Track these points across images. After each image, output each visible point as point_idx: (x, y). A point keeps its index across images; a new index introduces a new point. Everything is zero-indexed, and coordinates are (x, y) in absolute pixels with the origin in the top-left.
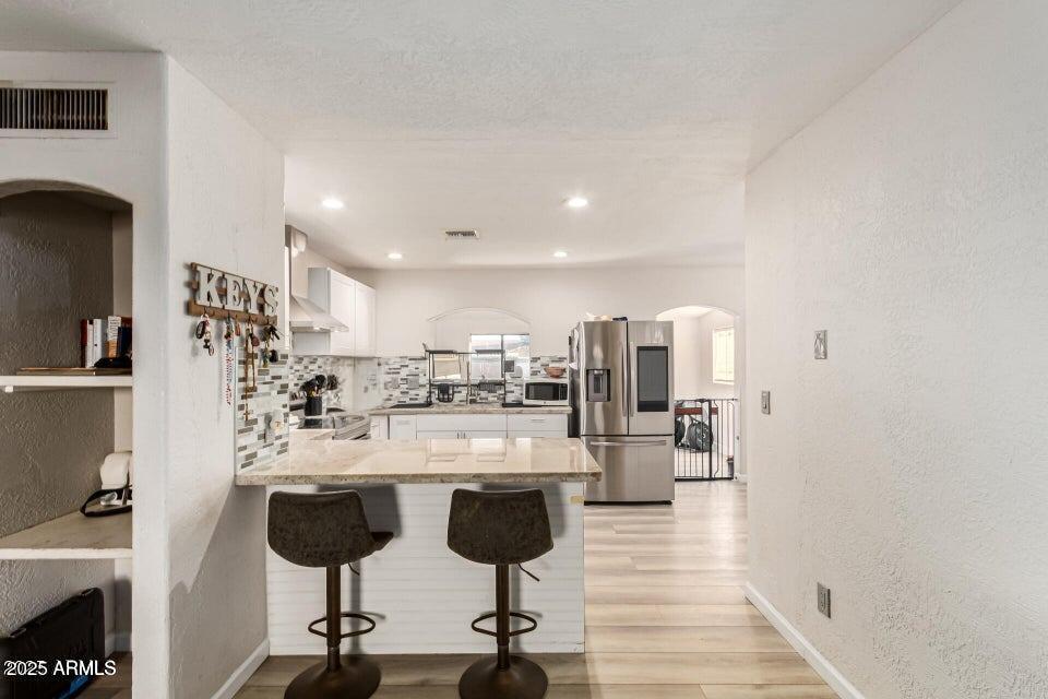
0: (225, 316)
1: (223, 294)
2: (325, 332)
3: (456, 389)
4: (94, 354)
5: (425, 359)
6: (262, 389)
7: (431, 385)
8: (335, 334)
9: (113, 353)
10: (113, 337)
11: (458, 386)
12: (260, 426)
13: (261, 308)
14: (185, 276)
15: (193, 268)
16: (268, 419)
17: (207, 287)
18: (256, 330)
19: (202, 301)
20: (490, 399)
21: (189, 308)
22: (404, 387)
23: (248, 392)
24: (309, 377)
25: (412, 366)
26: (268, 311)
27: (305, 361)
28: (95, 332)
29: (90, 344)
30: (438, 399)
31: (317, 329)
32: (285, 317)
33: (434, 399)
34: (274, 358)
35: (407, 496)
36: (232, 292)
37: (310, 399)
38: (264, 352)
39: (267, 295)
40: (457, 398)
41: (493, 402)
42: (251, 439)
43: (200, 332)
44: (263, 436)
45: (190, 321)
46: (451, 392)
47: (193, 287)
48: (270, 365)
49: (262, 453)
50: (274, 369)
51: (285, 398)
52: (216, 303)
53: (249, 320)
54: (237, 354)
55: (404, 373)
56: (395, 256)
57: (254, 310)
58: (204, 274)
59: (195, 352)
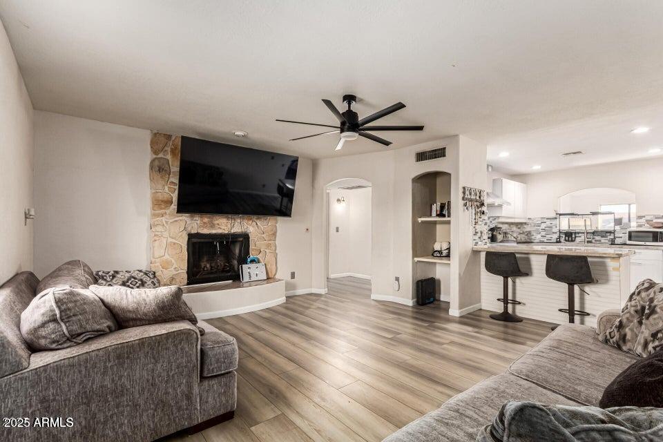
0: (471, 200)
1: (470, 194)
2: (500, 206)
3: (577, 235)
4: (434, 214)
5: (556, 218)
6: (480, 223)
7: (560, 232)
8: (505, 207)
9: (438, 213)
10: (438, 209)
11: (578, 233)
12: (479, 235)
13: (480, 197)
14: (462, 190)
15: (464, 188)
16: (481, 233)
17: (467, 193)
18: (478, 204)
19: (466, 197)
20: (603, 241)
21: (463, 199)
22: (543, 234)
23: (476, 223)
24: (492, 226)
25: (548, 222)
26: (482, 198)
27: (491, 219)
28: (434, 207)
29: (433, 211)
30: (565, 240)
31: (496, 204)
32: (487, 201)
33: (562, 240)
34: (483, 213)
35: (533, 258)
36: (473, 193)
37: (493, 235)
38: (480, 211)
39: (482, 193)
40: (578, 240)
41: (605, 243)
42: (476, 237)
43: (465, 205)
44: (480, 238)
45: (463, 202)
46: (573, 236)
47: (464, 193)
48: (482, 215)
49: (480, 243)
50: (483, 217)
51: (486, 227)
52: (469, 197)
53: (477, 201)
54: (474, 212)
55: (543, 226)
56: (537, 168)
57: (478, 198)
58: (466, 189)
59: (464, 210)
